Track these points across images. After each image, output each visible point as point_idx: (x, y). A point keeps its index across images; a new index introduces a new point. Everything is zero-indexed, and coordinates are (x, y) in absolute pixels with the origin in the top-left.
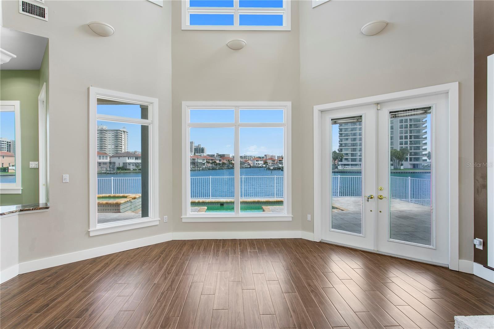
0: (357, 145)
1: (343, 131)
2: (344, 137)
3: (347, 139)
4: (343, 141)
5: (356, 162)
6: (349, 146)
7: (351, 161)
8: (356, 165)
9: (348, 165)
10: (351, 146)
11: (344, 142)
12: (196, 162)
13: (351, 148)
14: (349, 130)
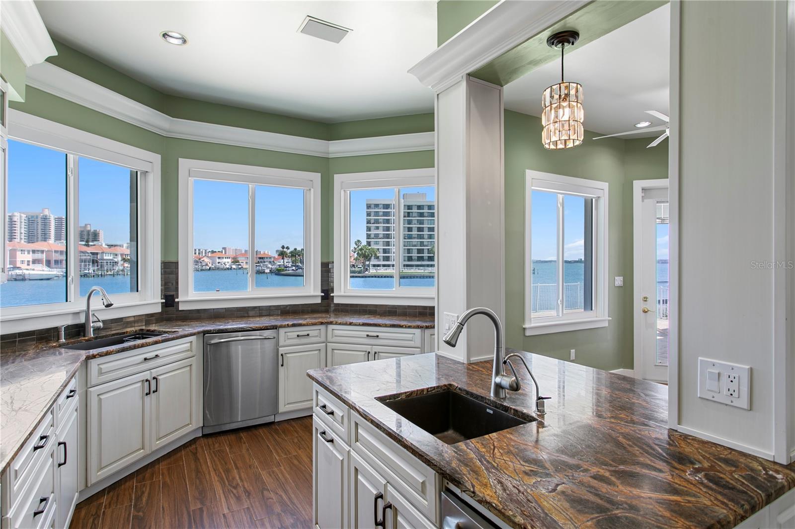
0: (391, 237)
1: (372, 215)
2: (373, 224)
3: (377, 228)
4: (372, 230)
5: (389, 261)
6: (380, 239)
7: (383, 261)
8: (389, 266)
9: (378, 266)
10: (383, 239)
11: (373, 232)
12: (100, 260)
13: (383, 241)
14: (380, 215)
